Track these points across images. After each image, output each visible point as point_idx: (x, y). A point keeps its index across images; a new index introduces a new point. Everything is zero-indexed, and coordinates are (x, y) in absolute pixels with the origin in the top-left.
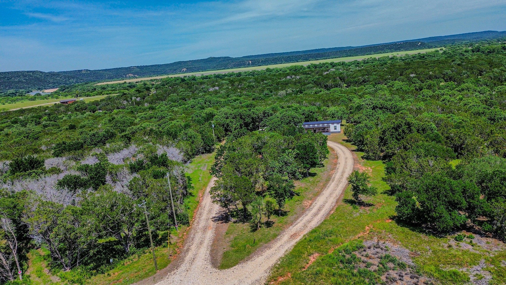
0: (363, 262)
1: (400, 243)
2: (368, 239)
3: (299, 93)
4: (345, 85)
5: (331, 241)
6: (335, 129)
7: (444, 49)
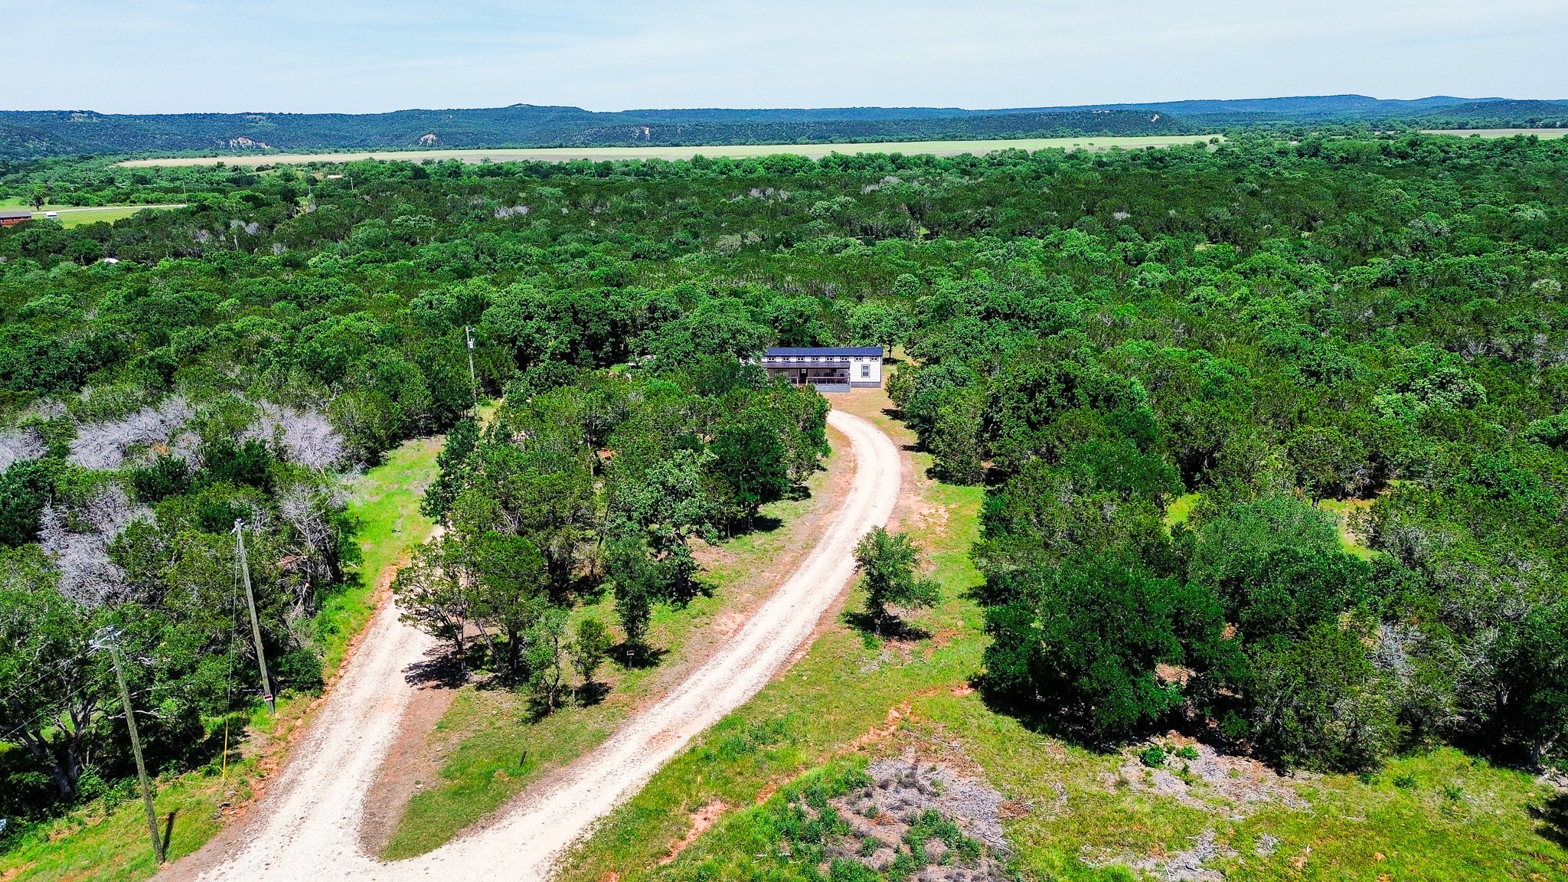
0: (855, 835)
1: (981, 769)
2: (888, 752)
3: (781, 247)
4: (923, 231)
5: (771, 759)
6: (865, 374)
7: (1222, 139)
